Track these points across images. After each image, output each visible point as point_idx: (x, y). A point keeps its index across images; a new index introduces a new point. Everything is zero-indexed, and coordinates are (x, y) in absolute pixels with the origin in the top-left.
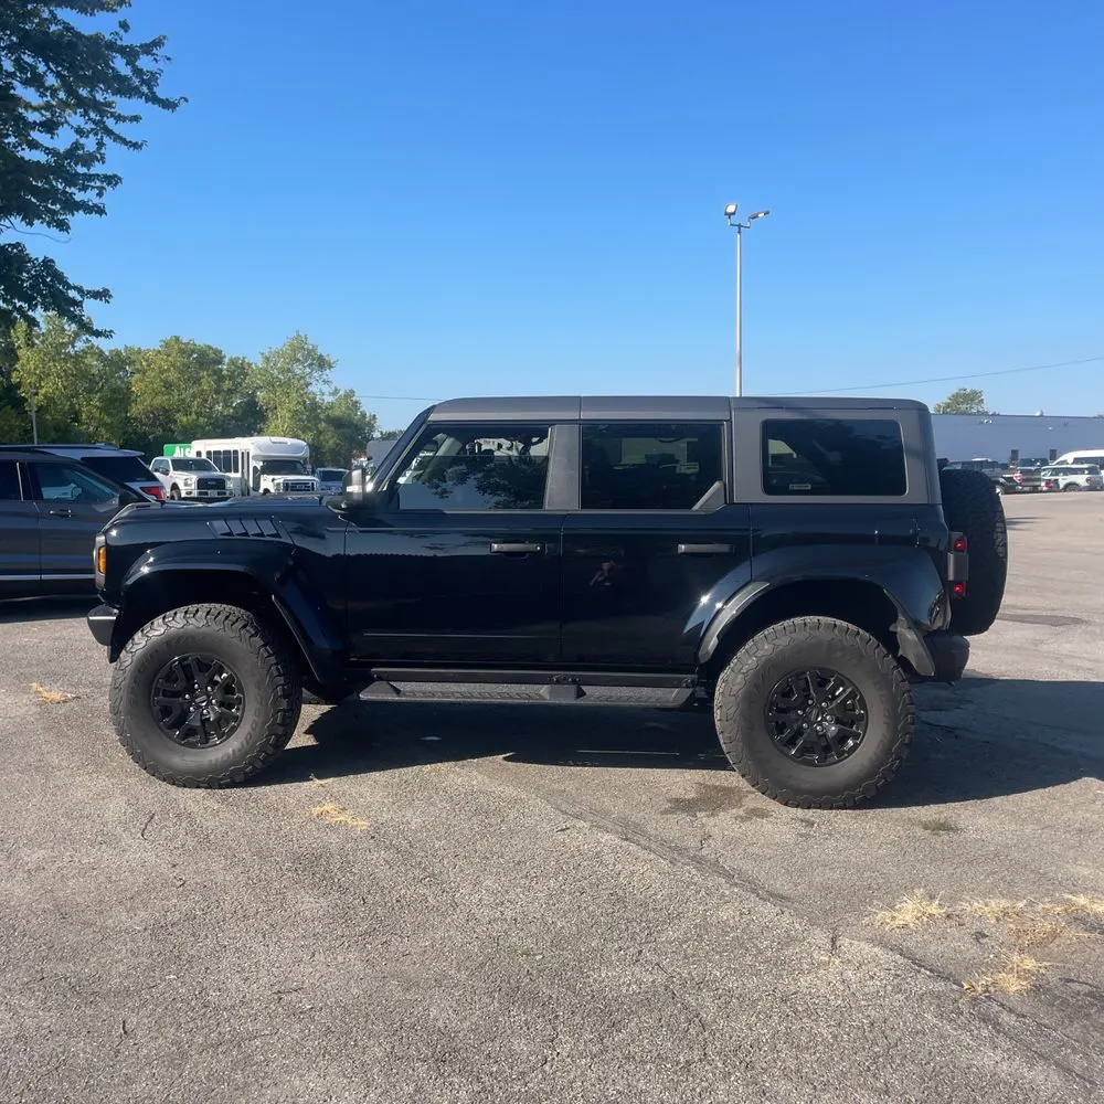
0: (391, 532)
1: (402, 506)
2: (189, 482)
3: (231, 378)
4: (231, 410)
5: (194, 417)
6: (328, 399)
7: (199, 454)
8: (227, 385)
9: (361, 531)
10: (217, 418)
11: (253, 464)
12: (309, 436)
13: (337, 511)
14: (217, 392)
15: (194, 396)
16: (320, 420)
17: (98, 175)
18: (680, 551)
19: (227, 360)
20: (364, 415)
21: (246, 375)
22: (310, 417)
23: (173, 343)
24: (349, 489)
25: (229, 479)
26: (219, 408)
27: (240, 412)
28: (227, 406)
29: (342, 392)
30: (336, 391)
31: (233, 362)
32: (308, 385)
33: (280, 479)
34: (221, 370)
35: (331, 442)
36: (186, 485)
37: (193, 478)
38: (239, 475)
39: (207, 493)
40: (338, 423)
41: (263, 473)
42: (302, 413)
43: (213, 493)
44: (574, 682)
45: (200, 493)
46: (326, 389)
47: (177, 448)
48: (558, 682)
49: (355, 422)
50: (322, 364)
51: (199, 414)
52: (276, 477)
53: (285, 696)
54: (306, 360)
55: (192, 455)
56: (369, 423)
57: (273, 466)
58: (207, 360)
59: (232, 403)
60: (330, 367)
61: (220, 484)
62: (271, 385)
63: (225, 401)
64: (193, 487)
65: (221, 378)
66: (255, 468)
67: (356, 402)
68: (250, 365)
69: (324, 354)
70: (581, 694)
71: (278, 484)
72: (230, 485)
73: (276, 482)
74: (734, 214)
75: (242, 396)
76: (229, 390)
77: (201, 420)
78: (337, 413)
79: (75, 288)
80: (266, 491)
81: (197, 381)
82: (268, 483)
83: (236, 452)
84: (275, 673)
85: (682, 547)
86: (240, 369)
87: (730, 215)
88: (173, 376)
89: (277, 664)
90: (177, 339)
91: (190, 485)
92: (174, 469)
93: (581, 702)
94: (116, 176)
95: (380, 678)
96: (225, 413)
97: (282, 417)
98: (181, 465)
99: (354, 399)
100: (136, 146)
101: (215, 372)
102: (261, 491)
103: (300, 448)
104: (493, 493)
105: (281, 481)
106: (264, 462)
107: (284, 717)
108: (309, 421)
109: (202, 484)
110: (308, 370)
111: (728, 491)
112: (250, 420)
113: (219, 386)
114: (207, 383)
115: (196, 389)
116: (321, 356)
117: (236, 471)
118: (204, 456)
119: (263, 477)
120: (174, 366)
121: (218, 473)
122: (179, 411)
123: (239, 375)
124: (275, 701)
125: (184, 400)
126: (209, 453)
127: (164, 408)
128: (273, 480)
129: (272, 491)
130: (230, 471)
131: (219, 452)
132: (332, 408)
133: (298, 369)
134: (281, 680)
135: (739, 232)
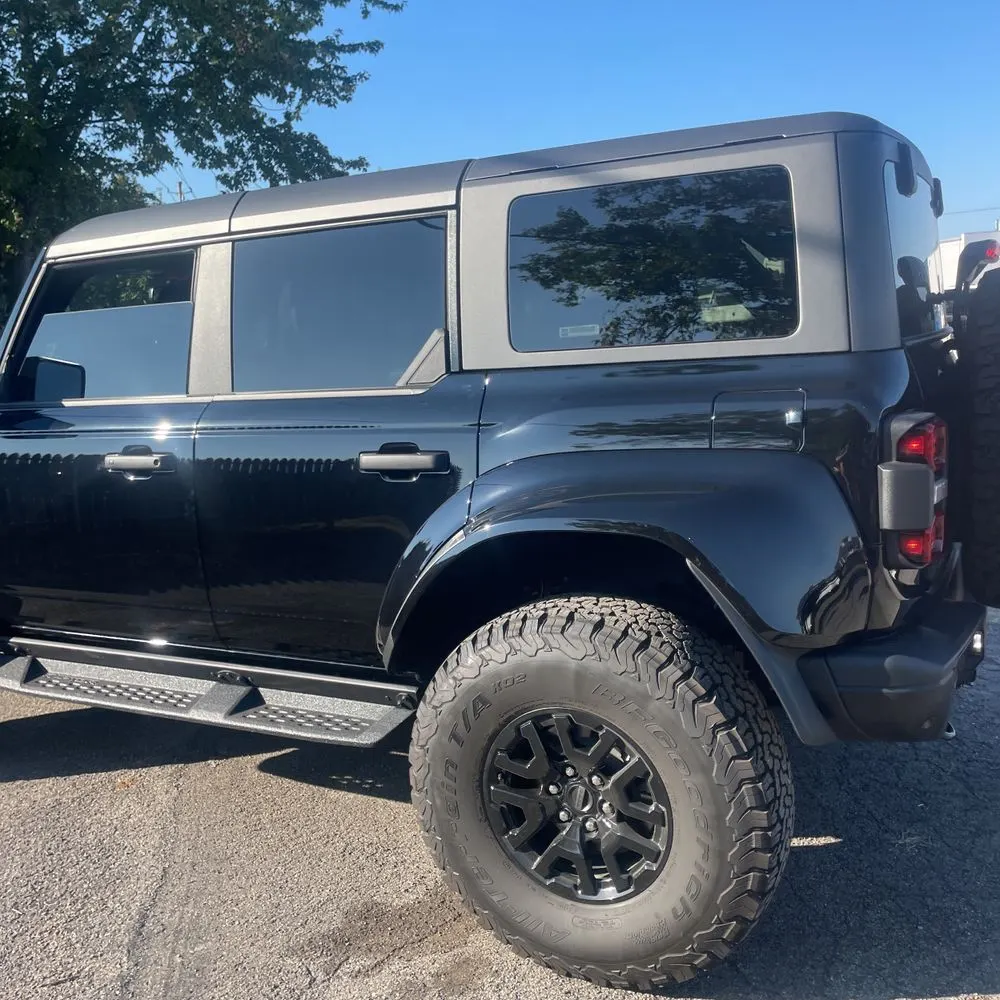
17: (361, 44)
79: (336, 160)
94: (377, 42)
100: (396, 8)
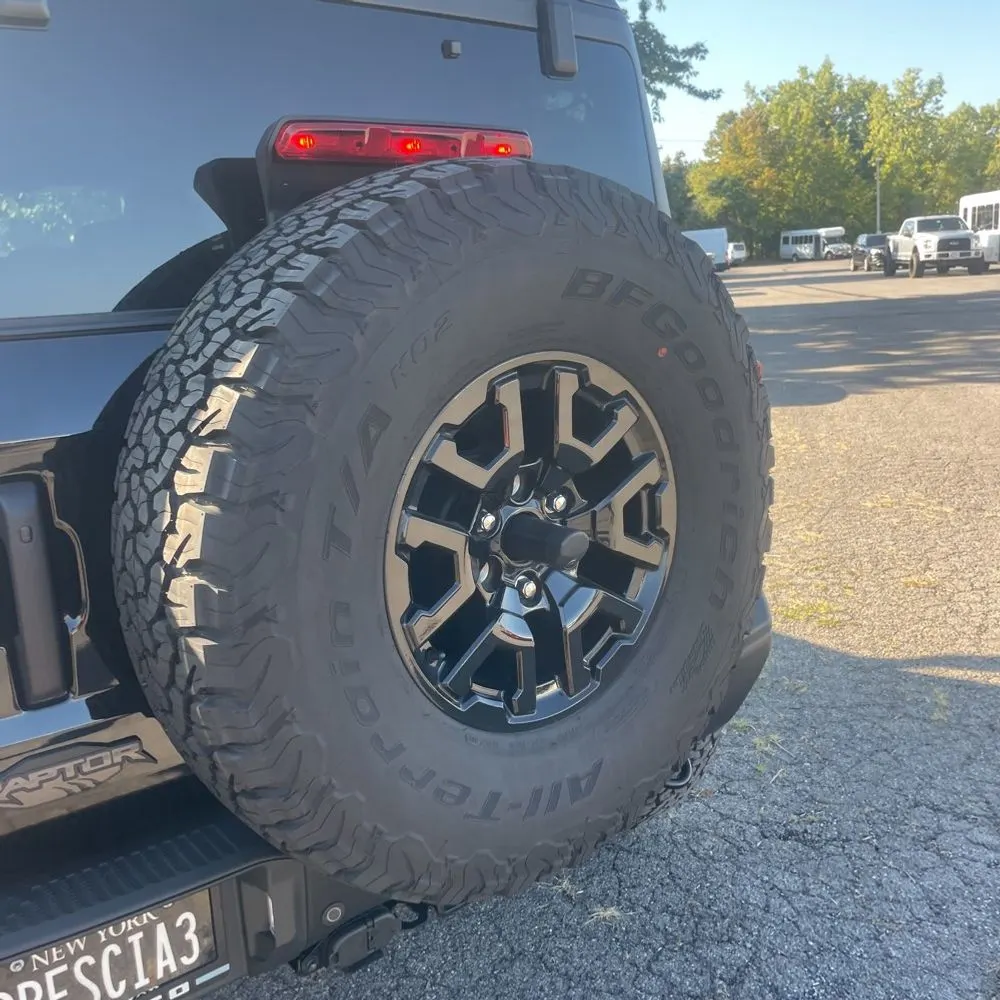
2: (929, 244)
7: (966, 210)
36: (926, 247)
37: (935, 238)
39: (947, 255)
43: (954, 255)
45: (940, 256)
64: (933, 249)
72: (977, 245)
91: (931, 247)
92: (919, 231)
98: (928, 226)
109: (943, 245)
126: (974, 210)
131: (983, 208)
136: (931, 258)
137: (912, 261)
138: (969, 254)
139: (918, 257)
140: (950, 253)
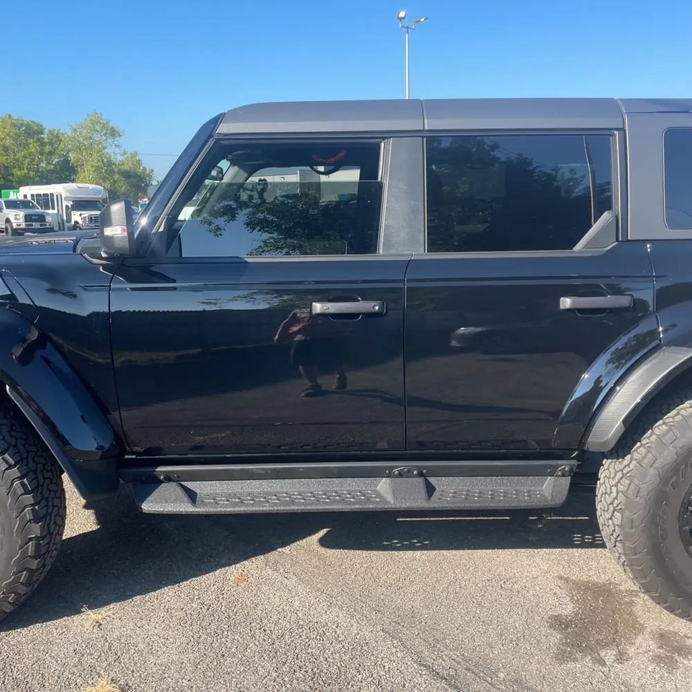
0: (174, 289)
1: (186, 254)
2: (18, 217)
3: (50, 144)
4: (52, 166)
5: (26, 171)
6: (119, 158)
7: (25, 196)
8: (47, 148)
9: (133, 289)
10: (42, 171)
11: (65, 203)
12: (108, 185)
13: (96, 261)
14: (41, 154)
15: (25, 157)
16: (115, 173)
18: (562, 307)
19: (46, 131)
20: (145, 169)
21: (61, 141)
22: (107, 171)
23: (7, 119)
24: (108, 232)
25: (48, 214)
26: (43, 165)
27: (59, 168)
28: (49, 163)
29: (129, 154)
30: (125, 153)
31: (51, 133)
32: (104, 148)
33: (86, 214)
34: (43, 139)
35: (123, 188)
36: (16, 219)
37: (21, 214)
38: (55, 211)
39: (32, 225)
40: (127, 175)
41: (73, 210)
42: (102, 168)
43: (36, 225)
44: (421, 475)
45: (27, 225)
46: (117, 150)
47: (11, 193)
48: (400, 475)
49: (139, 174)
50: (113, 133)
51: (29, 170)
52: (83, 212)
53: (37, 518)
54: (102, 131)
55: (21, 197)
56: (149, 174)
57: (80, 205)
58: (32, 131)
59: (52, 161)
60: (120, 135)
61: (41, 218)
62: (78, 148)
63: (47, 160)
64: (21, 220)
65: (43, 144)
66: (67, 206)
67: (139, 160)
68: (63, 134)
69: (115, 127)
70: (430, 490)
71: (85, 218)
72: (49, 219)
73: (83, 216)
74: (403, 18)
75: (59, 157)
76: (49, 152)
77: (31, 173)
78: (126, 167)
80: (76, 222)
81: (26, 146)
82: (77, 217)
83: (52, 195)
84: (20, 491)
85: (566, 302)
86: (56, 138)
87: (401, 19)
88: (9, 142)
89: (20, 478)
90: (10, 116)
91: (19, 219)
92: (7, 208)
93: (434, 504)
95: (169, 478)
96: (48, 168)
97: (88, 170)
98: (12, 205)
99: (137, 158)
101: (38, 140)
102: (73, 223)
103: (99, 192)
104: (262, 229)
105: (87, 215)
106: (73, 202)
107: (37, 546)
108: (107, 174)
109: (28, 218)
110: (104, 138)
111: (619, 226)
112: (65, 172)
113: (42, 150)
114: (34, 147)
115: (25, 152)
116: (113, 128)
117: (53, 208)
118: (29, 198)
119: (73, 213)
120: (8, 135)
121: (39, 210)
122: (15, 167)
123: (56, 142)
124: (23, 528)
125: (17, 160)
126: (32, 196)
127: (4, 165)
128: (81, 215)
129: (81, 222)
130: (49, 209)
131: (40, 195)
132: (123, 164)
133: (97, 137)
134: (29, 499)
135: (408, 32)
136: (21, 227)
137: (7, 228)
138: (45, 225)
139: (12, 227)
140: (34, 224)
